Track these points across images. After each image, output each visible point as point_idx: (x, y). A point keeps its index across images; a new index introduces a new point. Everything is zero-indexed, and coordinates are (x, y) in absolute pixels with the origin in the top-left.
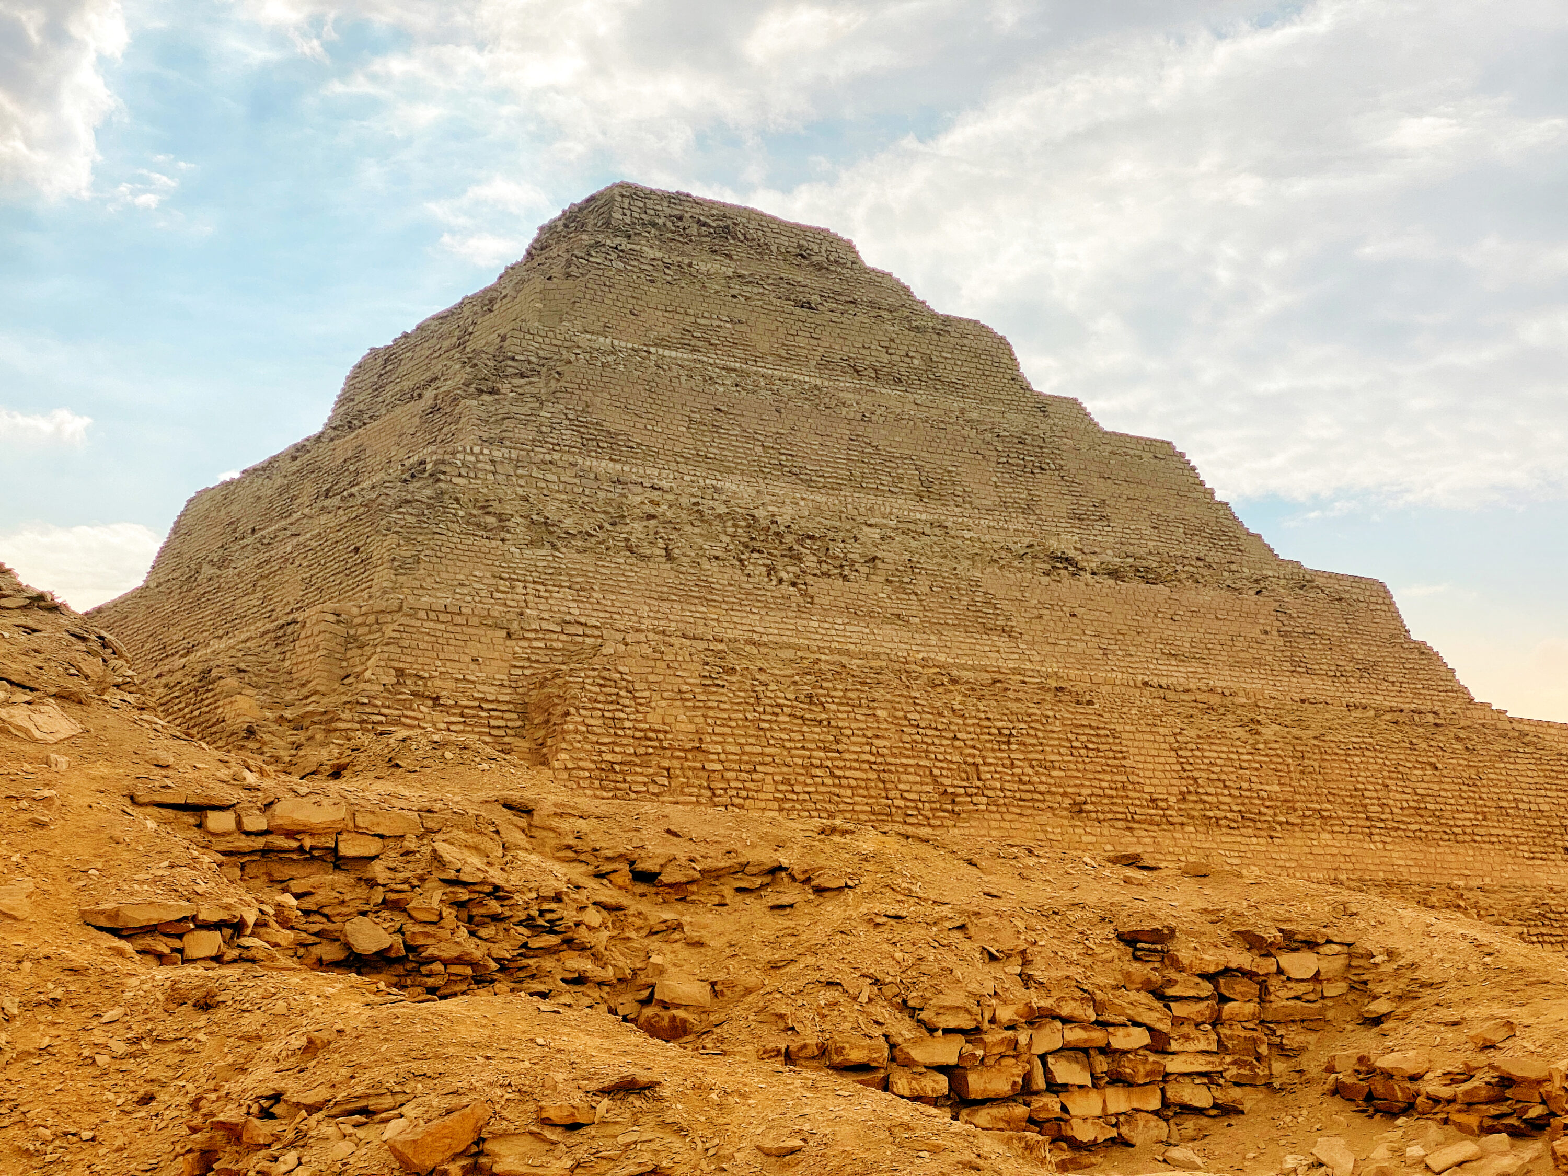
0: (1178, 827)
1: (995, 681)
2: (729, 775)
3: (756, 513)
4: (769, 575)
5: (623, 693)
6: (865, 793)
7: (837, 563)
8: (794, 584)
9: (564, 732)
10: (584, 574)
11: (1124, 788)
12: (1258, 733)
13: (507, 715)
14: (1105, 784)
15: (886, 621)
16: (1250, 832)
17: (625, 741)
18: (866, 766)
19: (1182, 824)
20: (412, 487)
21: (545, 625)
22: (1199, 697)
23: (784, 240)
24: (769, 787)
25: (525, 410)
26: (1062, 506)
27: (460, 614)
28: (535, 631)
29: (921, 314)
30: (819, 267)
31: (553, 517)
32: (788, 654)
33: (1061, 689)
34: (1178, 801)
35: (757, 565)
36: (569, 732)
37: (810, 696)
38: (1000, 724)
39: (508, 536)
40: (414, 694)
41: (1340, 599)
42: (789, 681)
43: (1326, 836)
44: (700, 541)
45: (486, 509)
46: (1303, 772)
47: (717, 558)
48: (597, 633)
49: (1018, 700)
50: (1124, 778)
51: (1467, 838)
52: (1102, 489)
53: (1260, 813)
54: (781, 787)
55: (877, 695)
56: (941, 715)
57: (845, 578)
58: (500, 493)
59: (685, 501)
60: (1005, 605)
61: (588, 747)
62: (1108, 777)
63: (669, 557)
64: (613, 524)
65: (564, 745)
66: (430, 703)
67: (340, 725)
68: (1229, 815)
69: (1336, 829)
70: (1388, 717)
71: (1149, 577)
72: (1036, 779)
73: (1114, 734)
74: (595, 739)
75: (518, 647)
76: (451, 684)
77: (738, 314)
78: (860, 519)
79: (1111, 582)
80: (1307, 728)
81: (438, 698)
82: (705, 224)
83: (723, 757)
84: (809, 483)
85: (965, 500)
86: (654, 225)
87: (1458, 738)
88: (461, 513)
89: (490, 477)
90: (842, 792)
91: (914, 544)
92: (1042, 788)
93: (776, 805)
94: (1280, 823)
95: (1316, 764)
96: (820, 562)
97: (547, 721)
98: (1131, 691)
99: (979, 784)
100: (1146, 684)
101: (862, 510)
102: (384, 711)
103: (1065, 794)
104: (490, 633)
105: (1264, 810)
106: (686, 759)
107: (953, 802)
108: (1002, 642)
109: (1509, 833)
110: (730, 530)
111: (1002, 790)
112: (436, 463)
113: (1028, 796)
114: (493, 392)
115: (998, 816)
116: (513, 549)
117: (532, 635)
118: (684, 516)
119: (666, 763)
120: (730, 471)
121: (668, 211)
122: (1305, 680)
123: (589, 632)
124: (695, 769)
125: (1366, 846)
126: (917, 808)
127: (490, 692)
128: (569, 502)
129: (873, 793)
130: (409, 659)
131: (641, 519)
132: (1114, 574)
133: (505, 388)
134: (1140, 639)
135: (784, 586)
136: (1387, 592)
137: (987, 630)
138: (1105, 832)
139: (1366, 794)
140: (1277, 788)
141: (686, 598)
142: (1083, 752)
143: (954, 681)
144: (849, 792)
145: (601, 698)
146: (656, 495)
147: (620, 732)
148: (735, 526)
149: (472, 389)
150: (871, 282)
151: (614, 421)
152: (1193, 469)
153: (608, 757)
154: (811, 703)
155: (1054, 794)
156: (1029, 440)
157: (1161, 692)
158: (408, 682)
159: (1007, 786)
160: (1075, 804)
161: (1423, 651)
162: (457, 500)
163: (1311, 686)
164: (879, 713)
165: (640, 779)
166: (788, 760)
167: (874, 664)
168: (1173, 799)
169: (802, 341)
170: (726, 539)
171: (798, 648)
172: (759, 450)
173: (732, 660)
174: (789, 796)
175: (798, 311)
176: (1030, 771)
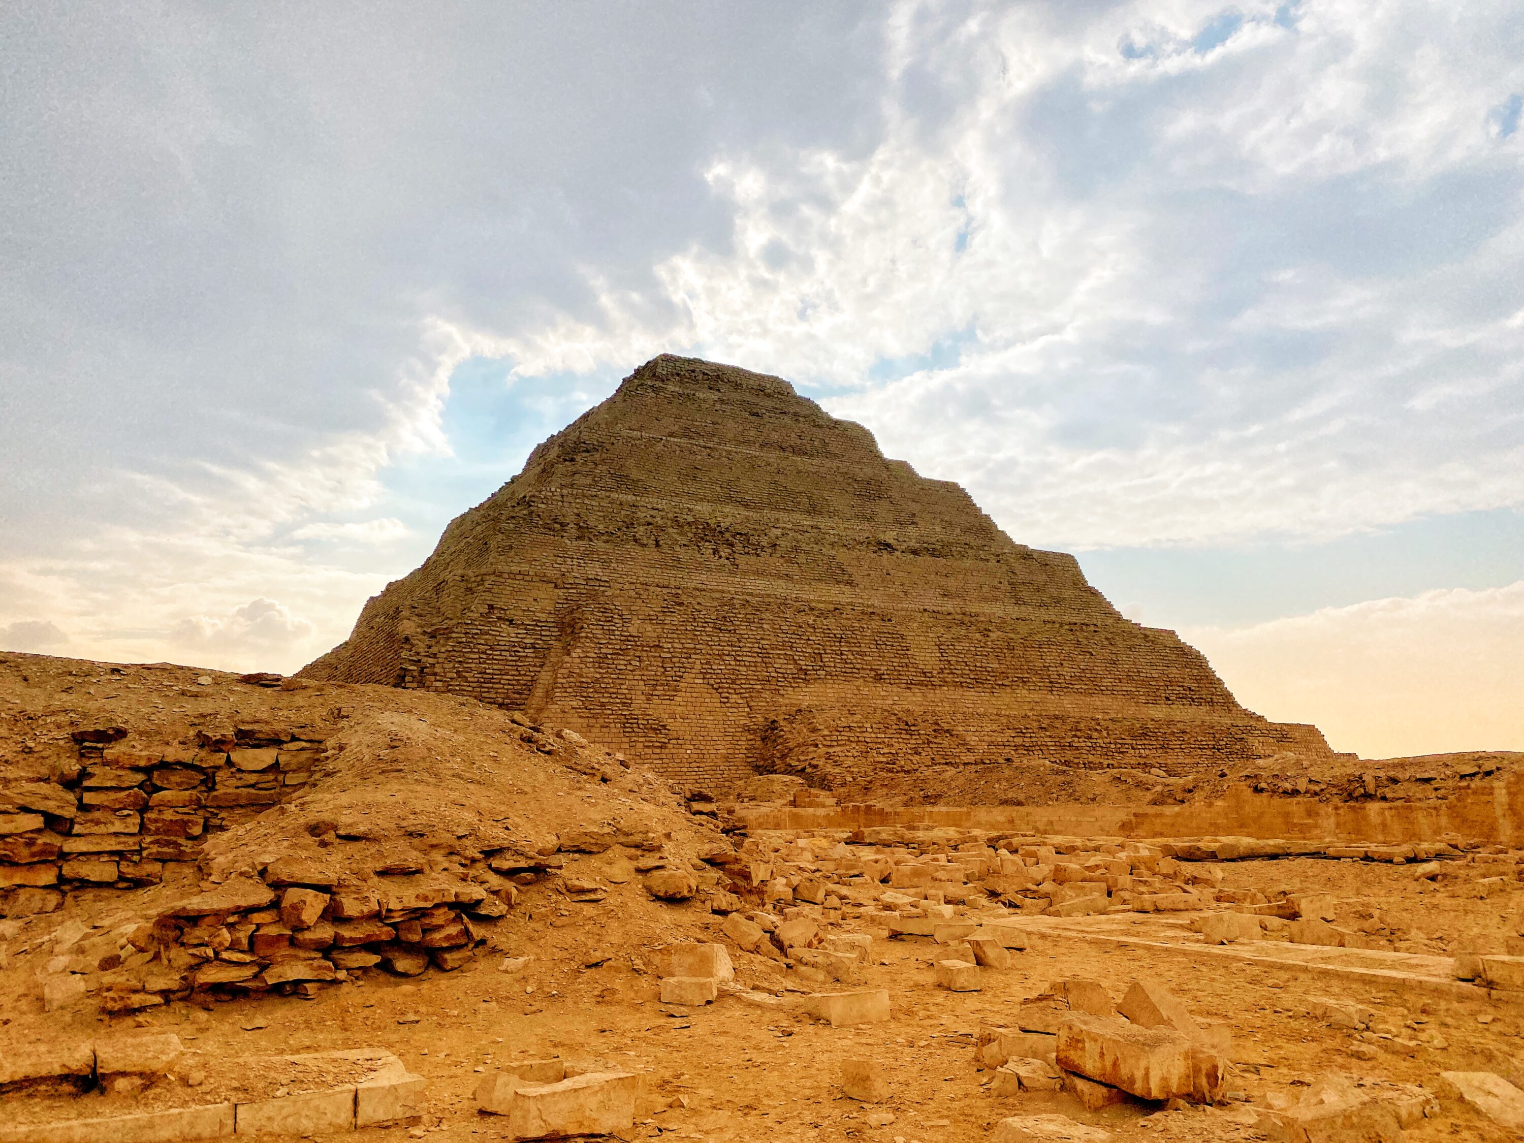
0: (938, 687)
1: (836, 609)
2: (674, 660)
3: (709, 521)
4: (714, 554)
5: (616, 616)
6: (754, 669)
7: (754, 547)
8: (728, 559)
9: (579, 637)
10: (607, 553)
11: (907, 666)
12: (988, 636)
13: (552, 629)
14: (895, 664)
15: (780, 577)
16: (980, 689)
17: (614, 642)
18: (755, 655)
19: (940, 686)
20: (517, 509)
21: (577, 581)
22: (957, 617)
23: (751, 382)
24: (698, 666)
25: (587, 469)
26: (890, 517)
27: (528, 575)
28: (571, 584)
29: (822, 418)
30: (769, 396)
31: (591, 524)
32: (718, 595)
33: (873, 613)
34: (939, 673)
35: (708, 547)
36: (582, 637)
37: (725, 617)
38: (835, 632)
39: (565, 534)
40: (499, 618)
41: (1047, 565)
42: (714, 609)
43: (1024, 691)
44: (676, 536)
45: (555, 521)
46: (1013, 657)
47: (685, 545)
48: (607, 584)
49: (849, 619)
50: (907, 661)
51: (1109, 692)
52: (915, 507)
53: (987, 679)
54: (704, 666)
55: (763, 616)
56: (801, 627)
57: (758, 555)
58: (564, 512)
59: (671, 515)
60: (849, 569)
61: (593, 645)
62: (897, 660)
63: (657, 545)
64: (627, 528)
65: (579, 645)
66: (508, 623)
67: (454, 635)
68: (968, 681)
69: (1032, 688)
70: (1067, 627)
71: (934, 553)
72: (854, 661)
73: (902, 636)
74: (597, 641)
75: (560, 592)
76: (520, 613)
77: (716, 419)
78: (771, 525)
79: (912, 556)
80: (1018, 633)
81: (512, 620)
82: (707, 374)
83: (672, 650)
84: (746, 506)
85: (833, 514)
86: (678, 375)
87: (1107, 639)
88: (541, 522)
89: (560, 503)
90: (741, 668)
91: (800, 537)
92: (858, 666)
93: (702, 676)
94: (999, 685)
95: (1021, 653)
96: (744, 547)
97: (573, 632)
98: (916, 614)
99: (821, 664)
100: (925, 610)
101: (772, 520)
102: (479, 627)
103: (871, 670)
104: (545, 585)
105: (989, 678)
106: (650, 651)
107: (806, 674)
108: (847, 589)
109: (1134, 689)
110: (694, 530)
111: (834, 667)
112: (530, 497)
113: (848, 671)
114: (572, 460)
115: (831, 681)
116: (567, 541)
117: (569, 586)
118: (669, 523)
119: (638, 654)
120: (702, 500)
121: (688, 368)
122: (1023, 608)
123: (602, 584)
124: (655, 657)
125: (1049, 697)
126: (784, 677)
127: (543, 617)
128: (604, 516)
129: (759, 669)
130: (496, 599)
131: (644, 525)
132: (915, 552)
133: (578, 458)
134: (926, 587)
135: (722, 559)
136: (1075, 560)
137: (838, 582)
138: (895, 690)
139: (1051, 669)
140: (997, 666)
141: (665, 566)
142: (883, 647)
143: (812, 609)
144: (745, 669)
145: (602, 619)
146: (654, 513)
147: (612, 637)
148: (697, 528)
149: (561, 460)
150: (798, 403)
151: (635, 474)
152: (970, 497)
153: (604, 651)
154: (725, 621)
155: (865, 669)
156: (873, 482)
157: (934, 615)
158: (496, 612)
159: (838, 665)
160: (878, 675)
161: (1094, 593)
162: (539, 516)
163: (1024, 611)
164: (765, 626)
165: (622, 662)
166: (710, 652)
167: (767, 600)
168: (935, 672)
169: (752, 433)
170: (690, 535)
171: (723, 592)
172: (718, 489)
173: (684, 598)
174: (709, 671)
175: (751, 417)
176: (852, 657)
